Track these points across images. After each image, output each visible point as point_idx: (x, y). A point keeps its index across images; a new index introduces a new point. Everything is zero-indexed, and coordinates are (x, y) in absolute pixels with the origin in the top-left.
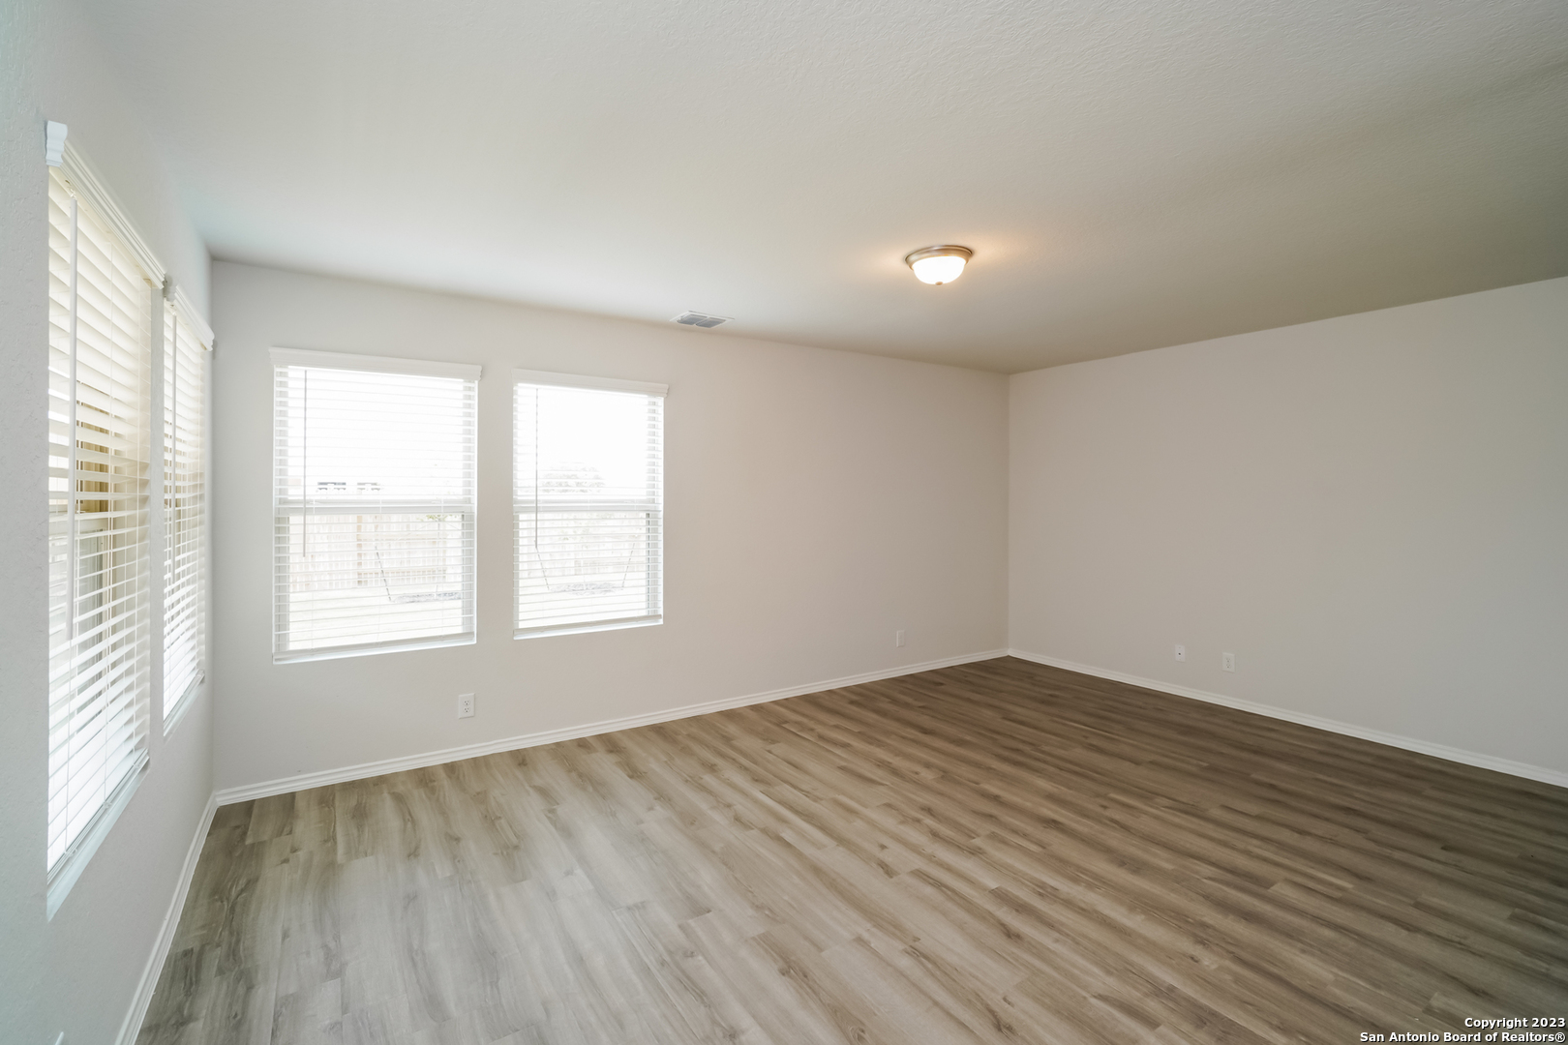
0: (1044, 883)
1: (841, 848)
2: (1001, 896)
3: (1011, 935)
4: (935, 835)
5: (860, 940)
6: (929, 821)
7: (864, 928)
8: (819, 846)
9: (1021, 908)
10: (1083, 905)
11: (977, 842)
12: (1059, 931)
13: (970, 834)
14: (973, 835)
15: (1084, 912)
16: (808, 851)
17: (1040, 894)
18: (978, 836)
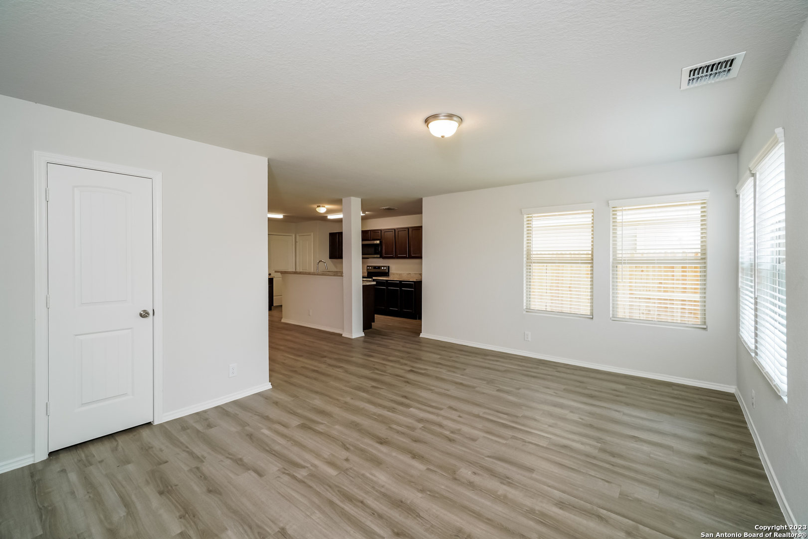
0: (392, 412)
1: (477, 413)
2: (408, 406)
3: (405, 397)
4: (441, 426)
5: (448, 390)
6: (447, 433)
7: (448, 393)
8: (484, 413)
9: (402, 404)
10: (380, 407)
11: (420, 425)
12: (390, 400)
13: (424, 429)
14: (423, 428)
15: (380, 406)
16: (487, 411)
17: (394, 409)
18: (420, 428)
